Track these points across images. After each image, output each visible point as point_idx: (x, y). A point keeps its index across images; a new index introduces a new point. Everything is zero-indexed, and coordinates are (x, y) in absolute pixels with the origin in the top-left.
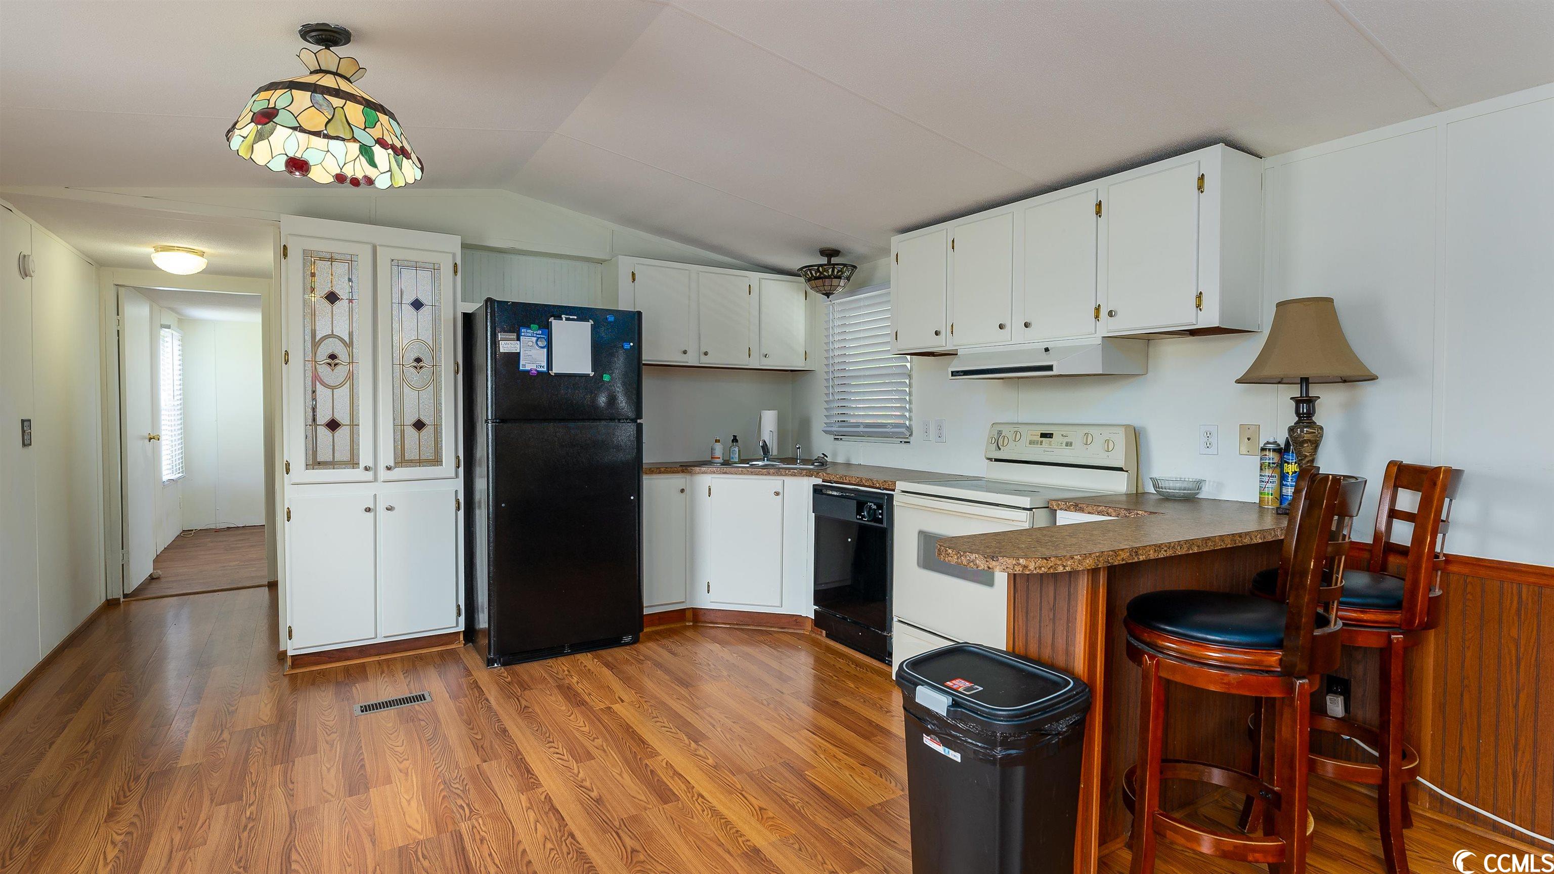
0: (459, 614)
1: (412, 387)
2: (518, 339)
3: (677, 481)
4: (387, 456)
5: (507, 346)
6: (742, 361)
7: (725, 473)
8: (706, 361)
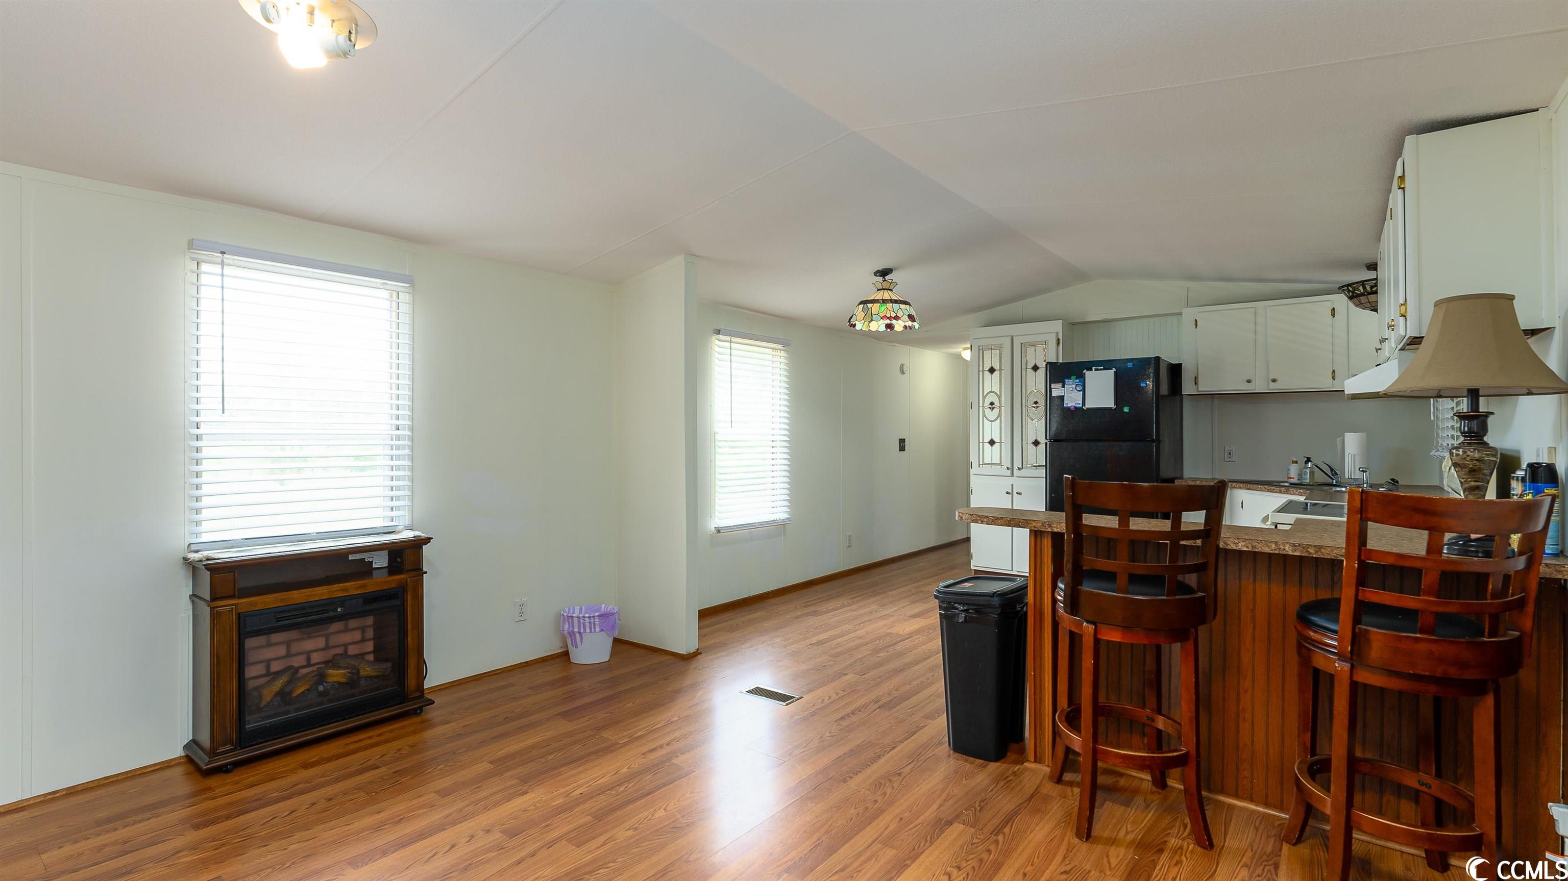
1: (1032, 419)
2: (1063, 387)
4: (1018, 461)
5: (1055, 393)
6: (1327, 385)
8: (1274, 387)
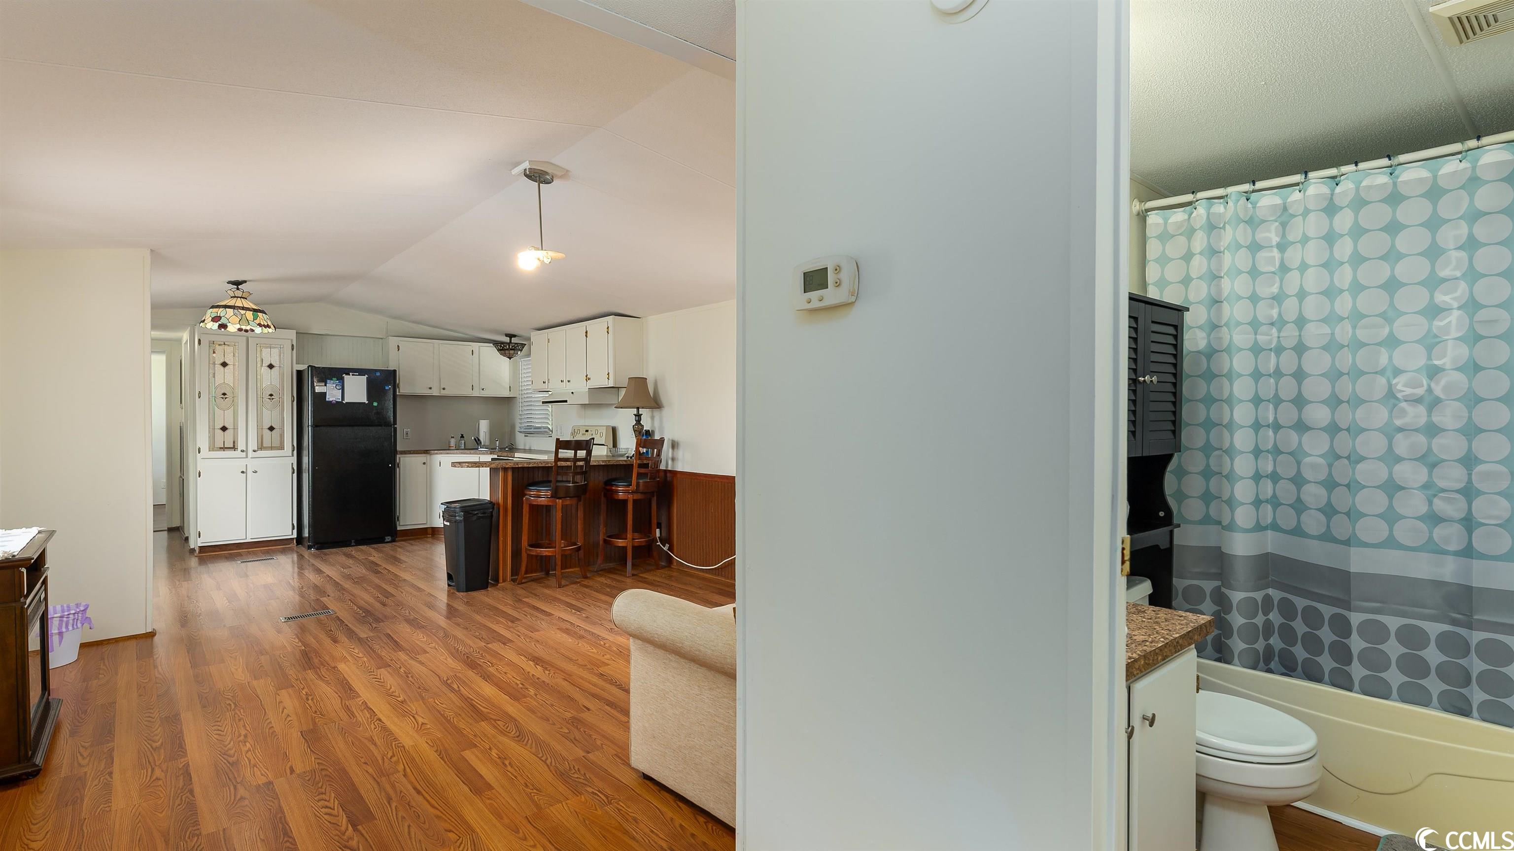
0: (293, 528)
1: (267, 409)
2: (326, 385)
3: (421, 458)
4: (253, 444)
5: (318, 389)
6: (468, 392)
7: (448, 454)
8: (443, 393)
